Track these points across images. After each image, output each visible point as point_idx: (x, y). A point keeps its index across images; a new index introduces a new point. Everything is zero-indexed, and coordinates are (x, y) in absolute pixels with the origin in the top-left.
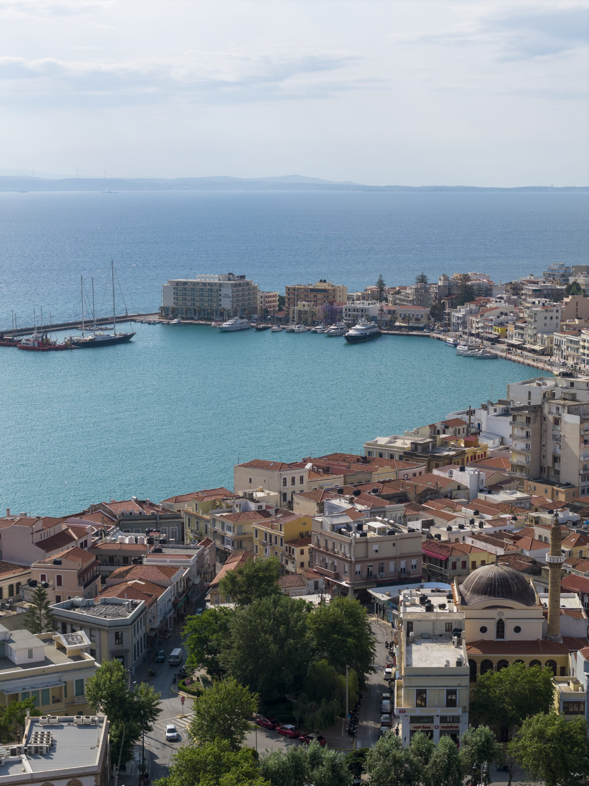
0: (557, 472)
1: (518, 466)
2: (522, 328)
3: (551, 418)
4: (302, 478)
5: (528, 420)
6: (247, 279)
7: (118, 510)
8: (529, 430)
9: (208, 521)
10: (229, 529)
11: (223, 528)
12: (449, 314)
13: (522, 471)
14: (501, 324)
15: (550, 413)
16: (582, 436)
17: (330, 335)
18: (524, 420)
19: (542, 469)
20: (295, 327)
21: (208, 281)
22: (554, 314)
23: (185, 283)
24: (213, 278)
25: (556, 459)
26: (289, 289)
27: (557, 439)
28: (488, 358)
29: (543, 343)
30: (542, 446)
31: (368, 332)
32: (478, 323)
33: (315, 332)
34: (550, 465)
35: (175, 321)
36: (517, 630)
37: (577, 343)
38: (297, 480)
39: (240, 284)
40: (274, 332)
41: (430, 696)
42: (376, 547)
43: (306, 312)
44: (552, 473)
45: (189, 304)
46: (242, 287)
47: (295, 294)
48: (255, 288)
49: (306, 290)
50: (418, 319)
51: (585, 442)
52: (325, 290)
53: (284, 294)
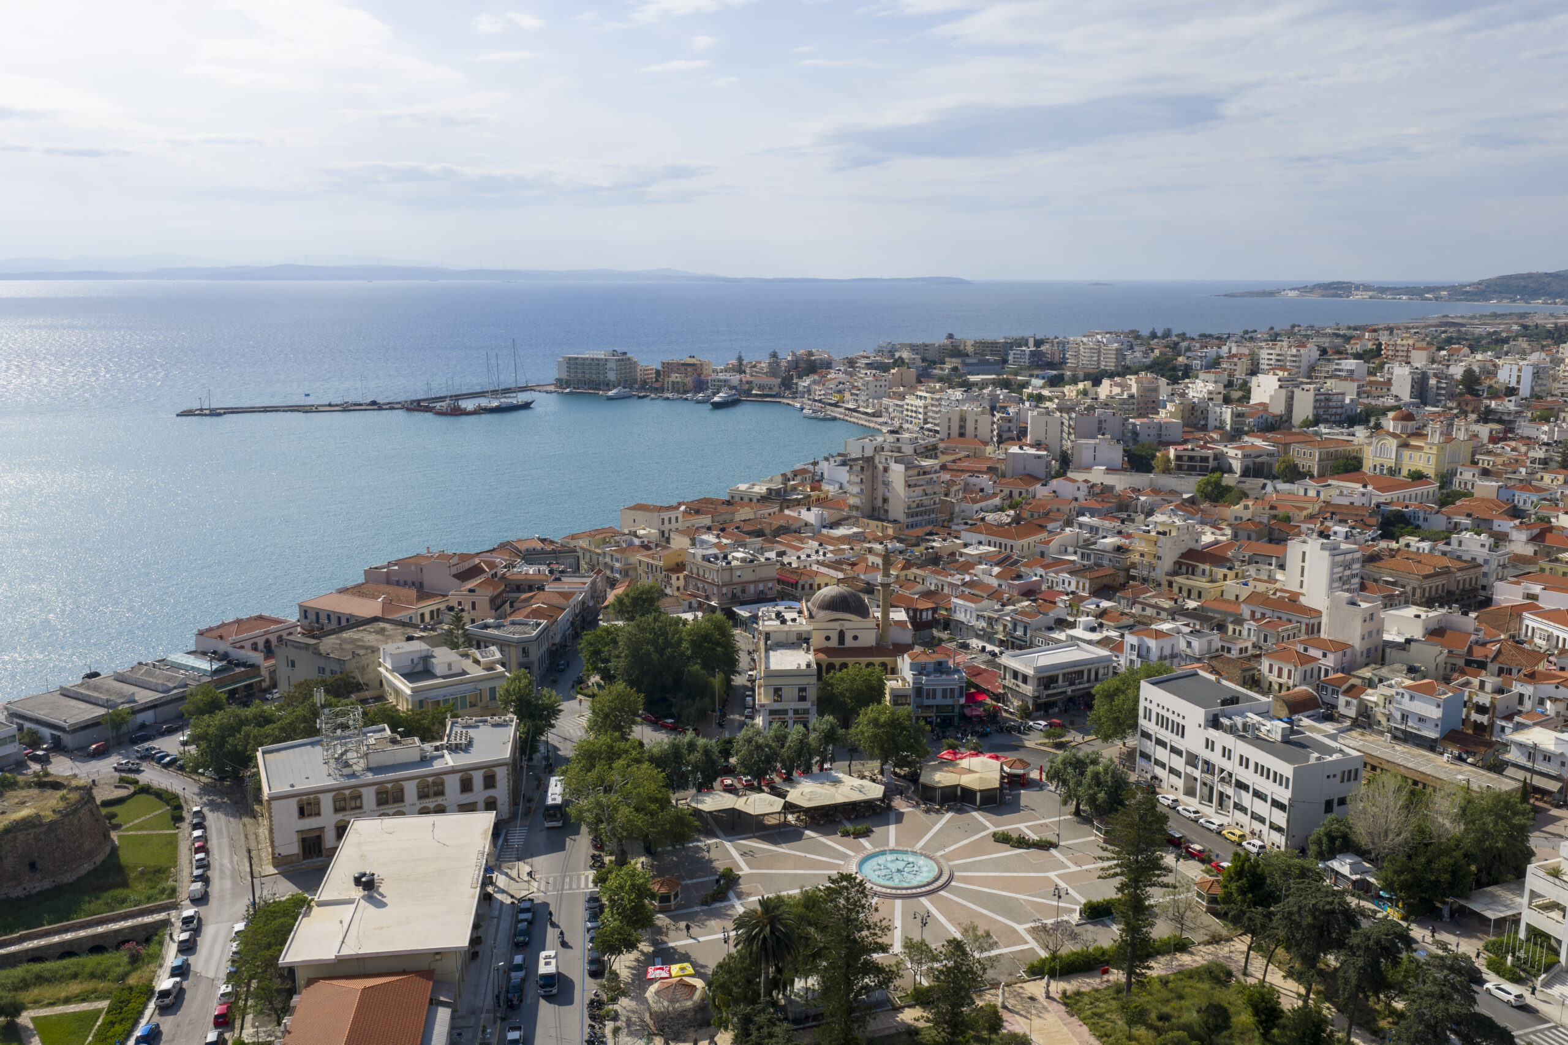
0: (886, 511)
1: (854, 506)
2: (857, 395)
3: (881, 467)
4: (677, 518)
5: (862, 469)
6: (629, 355)
7: (523, 547)
8: (863, 477)
9: (599, 555)
10: (617, 560)
11: (612, 560)
12: (796, 384)
13: (857, 510)
14: (839, 392)
15: (880, 463)
16: (907, 481)
17: (698, 402)
18: (859, 469)
19: (874, 509)
20: (670, 395)
21: (595, 357)
22: (883, 383)
23: (576, 359)
24: (600, 354)
25: (885, 500)
26: (664, 364)
27: (886, 484)
28: (829, 419)
29: (874, 407)
30: (874, 490)
31: (729, 399)
32: (820, 391)
33: (686, 399)
34: (881, 505)
35: (568, 390)
36: (855, 638)
37: (902, 406)
38: (673, 520)
39: (622, 359)
40: (652, 399)
41: (785, 692)
42: (739, 573)
43: (678, 383)
44: (882, 512)
45: (580, 376)
46: (625, 362)
47: (668, 368)
48: (635, 363)
49: (678, 364)
50: (770, 388)
51: (909, 486)
52: (693, 365)
53: (660, 368)
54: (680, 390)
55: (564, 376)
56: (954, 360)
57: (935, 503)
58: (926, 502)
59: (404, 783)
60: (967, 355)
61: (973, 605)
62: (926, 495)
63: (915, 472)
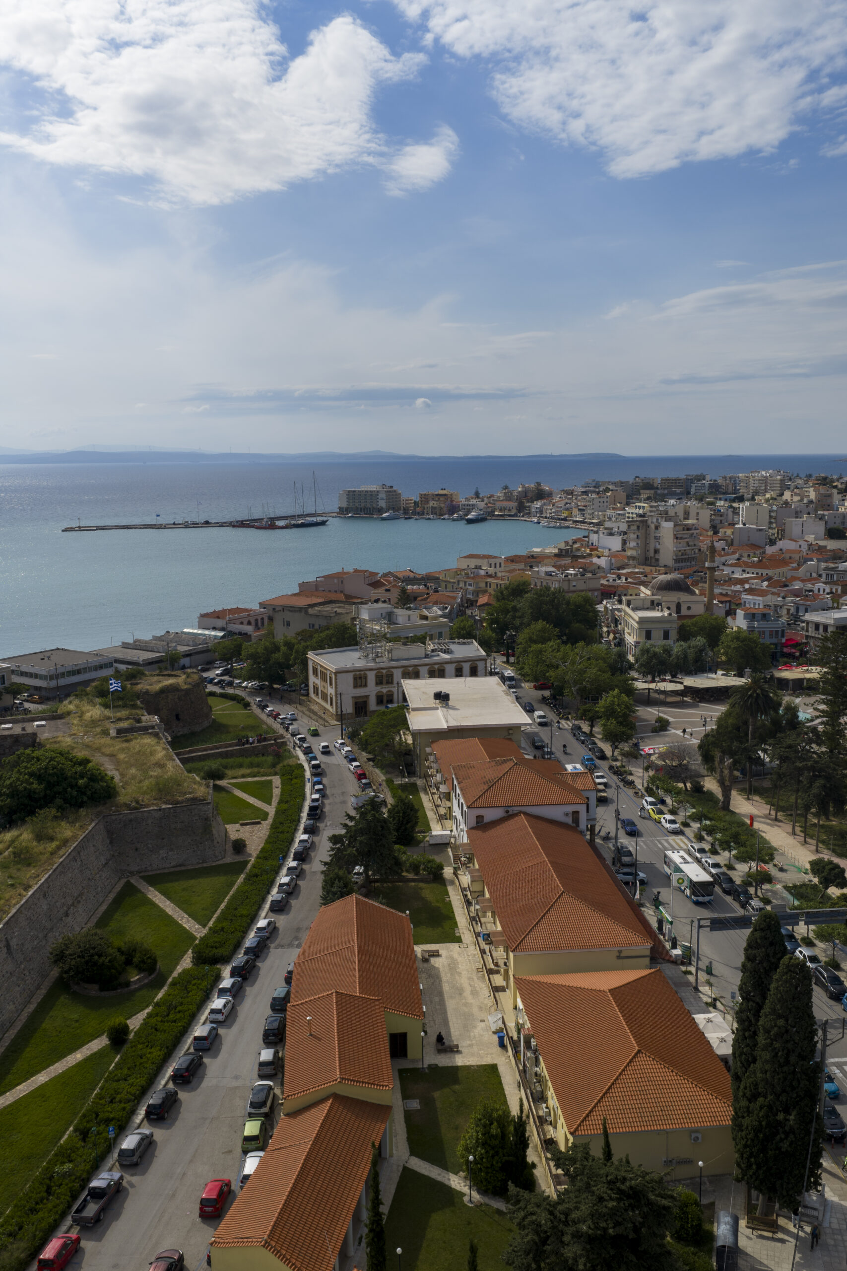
0: (657, 560)
1: (631, 557)
2: (583, 510)
3: (653, 526)
5: (638, 527)
6: (394, 488)
8: (639, 534)
9: (454, 583)
10: (470, 585)
11: (465, 585)
12: (529, 507)
13: (633, 560)
14: (567, 509)
15: (652, 522)
16: (675, 535)
17: (454, 520)
18: (635, 528)
19: (646, 559)
20: (431, 516)
21: (369, 489)
22: (605, 500)
23: (354, 491)
24: (373, 488)
25: (656, 551)
26: (421, 495)
27: (657, 539)
29: (599, 518)
30: (646, 544)
31: (480, 517)
32: (551, 510)
33: (444, 519)
34: (652, 555)
35: (350, 515)
36: (689, 608)
37: (624, 515)
38: (498, 565)
39: (390, 491)
40: (416, 519)
41: (653, 634)
43: (435, 508)
44: (653, 560)
45: (357, 505)
46: (393, 495)
47: (425, 498)
48: (400, 494)
49: (433, 495)
50: (509, 510)
51: (677, 538)
52: (445, 495)
53: (418, 499)
54: (439, 513)
55: (345, 505)
56: (648, 491)
57: (695, 553)
58: (688, 552)
59: (420, 668)
60: (657, 488)
61: (761, 598)
62: (689, 546)
63: (681, 528)
